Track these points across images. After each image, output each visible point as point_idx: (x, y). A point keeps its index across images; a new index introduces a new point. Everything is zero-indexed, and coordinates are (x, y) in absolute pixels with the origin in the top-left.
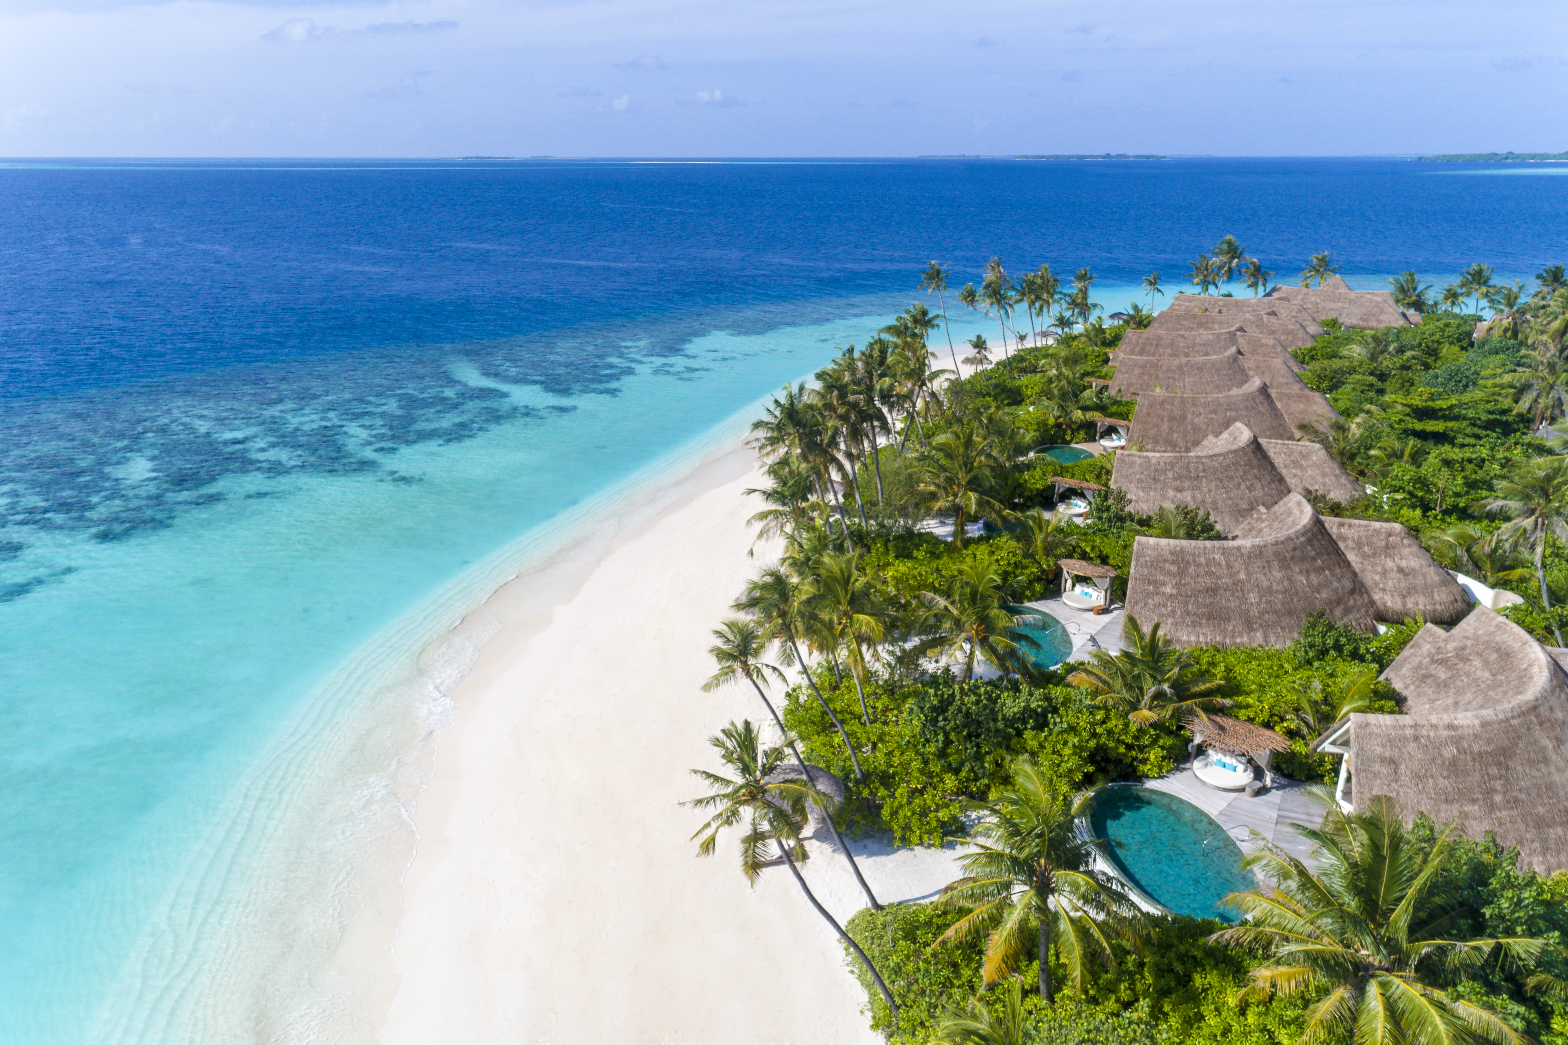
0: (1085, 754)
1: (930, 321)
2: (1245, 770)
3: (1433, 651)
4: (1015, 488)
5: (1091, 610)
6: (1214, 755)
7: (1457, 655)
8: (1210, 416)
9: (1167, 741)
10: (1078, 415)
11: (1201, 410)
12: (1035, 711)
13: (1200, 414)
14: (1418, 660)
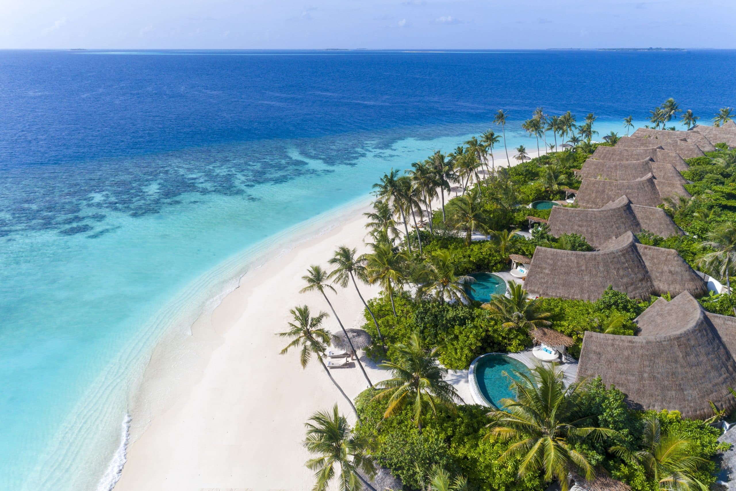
0: (479, 338)
1: (494, 139)
2: (555, 354)
3: (659, 310)
4: (510, 220)
5: (521, 278)
6: (543, 346)
7: (668, 313)
8: (617, 191)
9: (521, 337)
10: (556, 187)
11: (613, 188)
12: (460, 317)
13: (612, 190)
14: (652, 313)
